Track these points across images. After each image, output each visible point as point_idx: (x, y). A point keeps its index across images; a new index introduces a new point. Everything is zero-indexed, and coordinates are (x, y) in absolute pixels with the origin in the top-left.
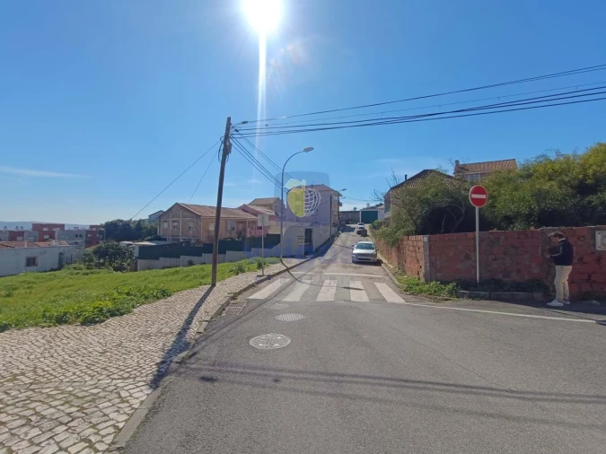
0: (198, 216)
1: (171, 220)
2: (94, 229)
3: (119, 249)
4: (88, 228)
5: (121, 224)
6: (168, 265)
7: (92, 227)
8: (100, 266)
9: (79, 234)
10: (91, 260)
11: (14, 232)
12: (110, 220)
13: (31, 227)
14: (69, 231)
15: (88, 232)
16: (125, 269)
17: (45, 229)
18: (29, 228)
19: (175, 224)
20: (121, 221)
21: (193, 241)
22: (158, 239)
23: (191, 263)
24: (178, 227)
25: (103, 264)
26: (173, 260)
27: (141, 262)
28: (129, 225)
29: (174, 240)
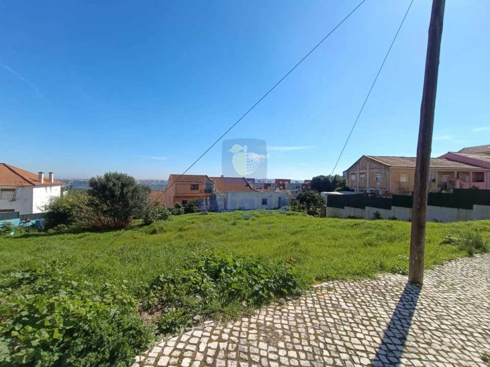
0: (387, 167)
1: (358, 172)
2: (307, 183)
3: (313, 197)
4: (303, 182)
5: (322, 179)
6: (352, 215)
7: (306, 181)
8: (300, 209)
9: (298, 186)
10: (295, 204)
11: (266, 184)
12: (316, 176)
13: (275, 181)
14: (293, 184)
15: (303, 185)
16: (317, 214)
17: (281, 183)
18: (273, 182)
19: (363, 176)
20: (323, 176)
21: (380, 193)
22: (347, 189)
23: (377, 216)
24: (365, 178)
25: (303, 208)
26: (358, 211)
27: (329, 210)
28: (328, 179)
29: (361, 191)
